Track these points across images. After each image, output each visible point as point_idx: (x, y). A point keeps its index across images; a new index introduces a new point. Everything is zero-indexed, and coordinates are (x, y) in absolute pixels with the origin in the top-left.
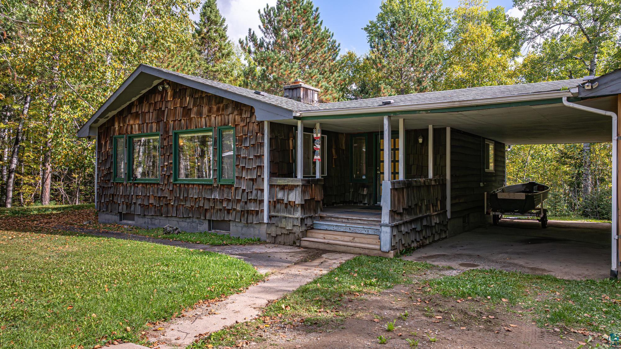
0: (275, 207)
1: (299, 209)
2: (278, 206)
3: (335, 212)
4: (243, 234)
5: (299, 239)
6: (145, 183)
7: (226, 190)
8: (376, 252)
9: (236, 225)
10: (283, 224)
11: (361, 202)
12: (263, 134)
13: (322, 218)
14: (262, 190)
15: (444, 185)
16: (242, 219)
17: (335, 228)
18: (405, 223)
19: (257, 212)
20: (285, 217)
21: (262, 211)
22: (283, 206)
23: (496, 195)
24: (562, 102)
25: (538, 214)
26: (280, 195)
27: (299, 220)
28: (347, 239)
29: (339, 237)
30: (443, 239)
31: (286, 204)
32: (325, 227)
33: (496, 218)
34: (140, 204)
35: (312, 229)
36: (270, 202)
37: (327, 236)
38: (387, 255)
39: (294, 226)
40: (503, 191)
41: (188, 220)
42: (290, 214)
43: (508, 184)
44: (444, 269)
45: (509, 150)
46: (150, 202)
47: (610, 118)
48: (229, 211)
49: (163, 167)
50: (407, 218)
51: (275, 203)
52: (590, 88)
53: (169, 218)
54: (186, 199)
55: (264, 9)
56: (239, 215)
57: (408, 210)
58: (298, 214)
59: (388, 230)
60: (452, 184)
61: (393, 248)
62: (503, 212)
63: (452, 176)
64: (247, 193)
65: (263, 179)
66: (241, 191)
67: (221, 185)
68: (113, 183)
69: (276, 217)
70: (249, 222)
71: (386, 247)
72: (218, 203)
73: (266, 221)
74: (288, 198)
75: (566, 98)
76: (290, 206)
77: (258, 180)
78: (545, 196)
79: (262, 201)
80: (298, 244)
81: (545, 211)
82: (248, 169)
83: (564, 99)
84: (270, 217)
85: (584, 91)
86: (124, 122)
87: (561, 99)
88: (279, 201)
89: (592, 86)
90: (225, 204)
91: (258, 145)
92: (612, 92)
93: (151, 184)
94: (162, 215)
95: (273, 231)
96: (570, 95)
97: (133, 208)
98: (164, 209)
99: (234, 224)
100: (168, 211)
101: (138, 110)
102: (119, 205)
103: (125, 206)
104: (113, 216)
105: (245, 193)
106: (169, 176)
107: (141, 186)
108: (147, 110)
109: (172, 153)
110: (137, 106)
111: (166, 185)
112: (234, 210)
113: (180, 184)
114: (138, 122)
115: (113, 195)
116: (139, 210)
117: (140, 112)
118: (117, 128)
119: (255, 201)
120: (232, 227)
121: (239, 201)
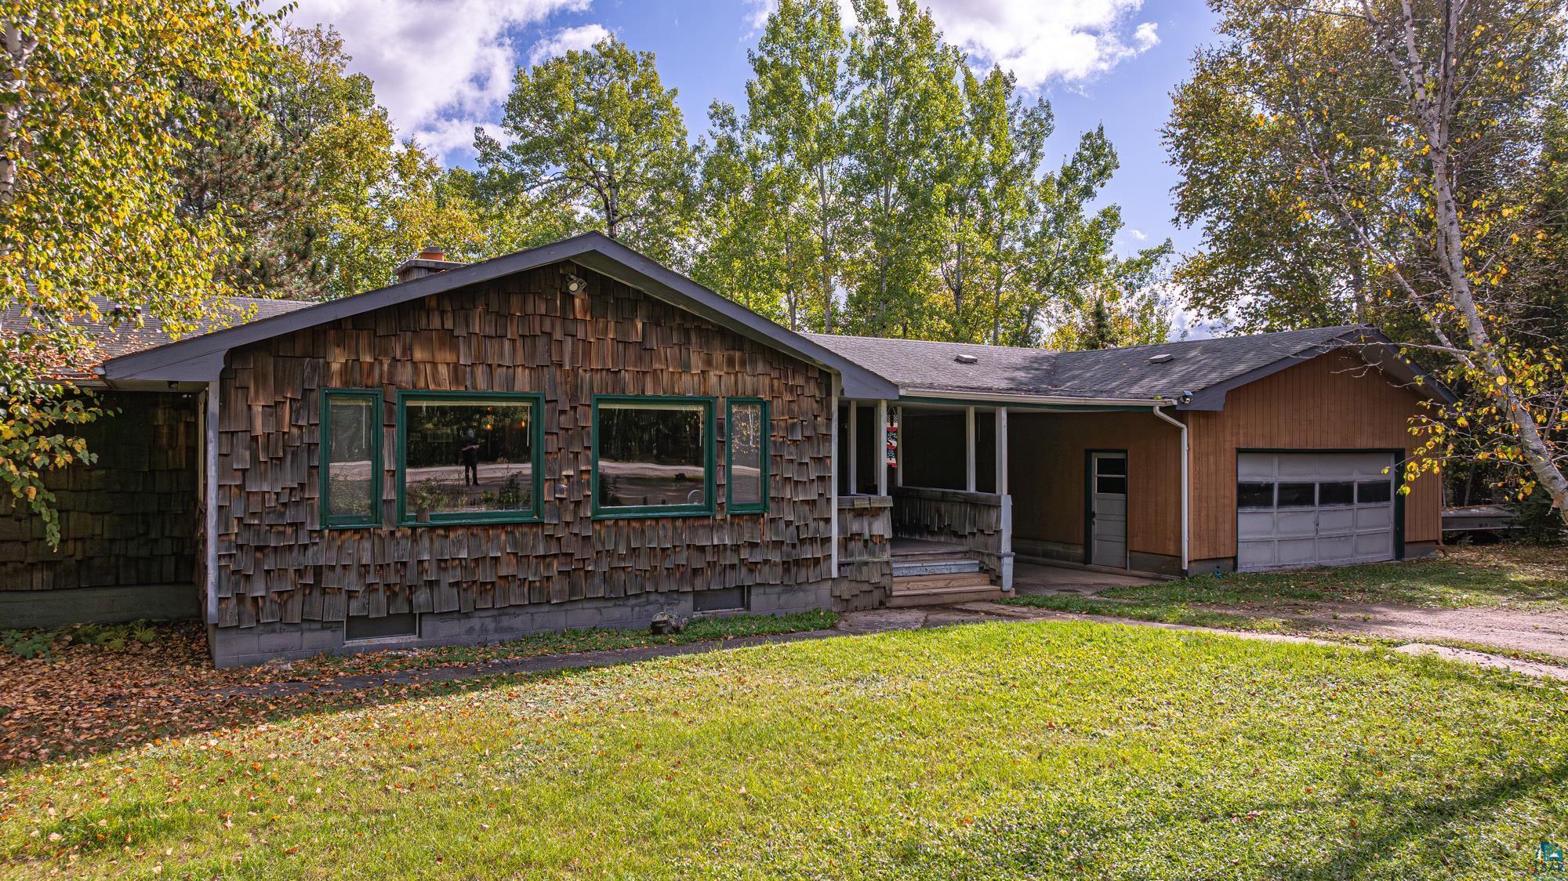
0: (847, 547)
1: (886, 545)
2: (852, 545)
5: (890, 596)
6: (475, 526)
7: (747, 526)
8: (996, 594)
9: (765, 594)
10: (865, 574)
12: (829, 419)
14: (828, 521)
16: (784, 579)
17: (905, 572)
19: (816, 562)
20: (866, 563)
21: (828, 557)
22: (860, 544)
24: (1155, 410)
26: (855, 527)
27: (889, 565)
28: (941, 583)
29: (930, 583)
31: (866, 541)
34: (456, 584)
36: (840, 539)
37: (910, 585)
38: (1010, 594)
39: (882, 576)
42: (874, 556)
47: (1181, 429)
48: (752, 567)
49: (555, 482)
51: (848, 542)
52: (1188, 402)
56: (778, 570)
59: (1010, 560)
64: (798, 527)
65: (829, 500)
66: (782, 525)
67: (734, 516)
68: (320, 532)
69: (850, 564)
70: (799, 581)
71: (1008, 584)
72: (729, 553)
73: (833, 574)
74: (869, 531)
75: (1158, 407)
76: (871, 543)
77: (818, 502)
79: (826, 540)
80: (888, 605)
82: (797, 483)
84: (840, 567)
86: (381, 351)
87: (1155, 407)
88: (853, 537)
90: (745, 554)
91: (818, 439)
93: (503, 527)
94: (547, 602)
95: (846, 590)
96: (1161, 404)
97: (422, 597)
98: (558, 585)
99: (761, 590)
100: (573, 589)
101: (449, 325)
102: (351, 594)
103: (382, 596)
104: (307, 635)
105: (792, 529)
106: (577, 503)
107: (460, 532)
108: (490, 330)
109: (588, 448)
110: (443, 313)
111: (567, 524)
112: (766, 562)
113: (617, 520)
114: (450, 357)
115: (318, 571)
116: (448, 599)
117: (461, 331)
118: (335, 367)
119: (812, 540)
120: (756, 599)
121: (778, 544)
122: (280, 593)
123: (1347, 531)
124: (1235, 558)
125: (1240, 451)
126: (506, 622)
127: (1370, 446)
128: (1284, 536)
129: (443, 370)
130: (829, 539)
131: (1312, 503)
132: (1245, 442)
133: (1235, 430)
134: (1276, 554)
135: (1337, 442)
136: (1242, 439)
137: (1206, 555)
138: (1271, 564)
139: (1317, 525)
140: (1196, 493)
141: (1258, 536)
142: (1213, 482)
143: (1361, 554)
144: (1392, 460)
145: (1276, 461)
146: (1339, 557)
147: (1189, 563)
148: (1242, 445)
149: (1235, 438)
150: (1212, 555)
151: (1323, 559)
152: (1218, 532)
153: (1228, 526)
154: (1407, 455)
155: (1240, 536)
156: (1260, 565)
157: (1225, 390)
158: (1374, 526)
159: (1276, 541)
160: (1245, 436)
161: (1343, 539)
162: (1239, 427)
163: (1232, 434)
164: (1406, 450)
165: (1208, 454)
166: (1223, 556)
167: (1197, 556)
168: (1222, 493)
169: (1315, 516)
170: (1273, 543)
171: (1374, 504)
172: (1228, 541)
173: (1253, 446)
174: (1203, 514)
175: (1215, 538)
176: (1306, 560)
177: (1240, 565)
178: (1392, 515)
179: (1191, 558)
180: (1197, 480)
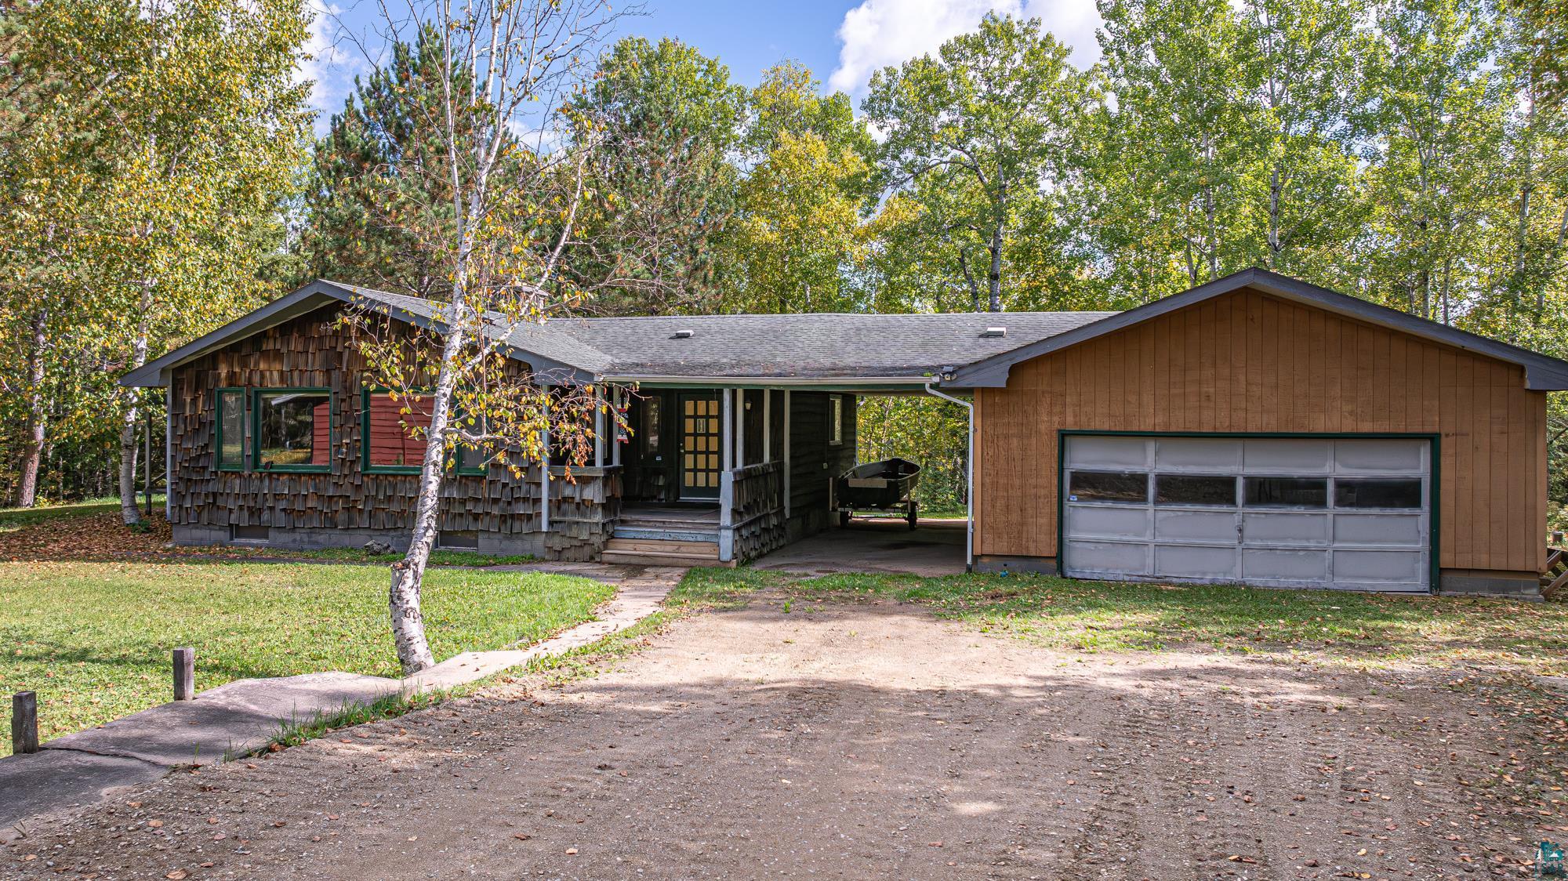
0: (559, 508)
1: (600, 510)
2: (564, 507)
3: (638, 514)
4: (502, 550)
5: (600, 552)
6: (295, 474)
7: (471, 485)
8: (713, 563)
9: (490, 538)
10: (574, 532)
11: (655, 497)
13: (623, 522)
14: (539, 484)
15: (781, 472)
16: (502, 528)
18: (746, 525)
19: (529, 517)
20: (578, 523)
21: (539, 515)
22: (573, 506)
23: (847, 481)
25: (903, 510)
26: (568, 492)
27: (601, 526)
28: (668, 548)
29: (658, 547)
30: (781, 547)
31: (578, 504)
32: (633, 535)
33: (845, 517)
34: (284, 510)
35: (613, 538)
36: (550, 501)
37: (637, 547)
38: (728, 565)
39: (591, 534)
40: (855, 475)
41: (392, 533)
42: (585, 517)
43: (860, 461)
44: (799, 576)
45: (862, 403)
46: (310, 505)
48: (476, 517)
49: (340, 446)
50: (747, 519)
51: (559, 504)
52: (949, 379)
53: (350, 532)
54: (389, 499)
55: (371, 77)
56: (497, 521)
57: (748, 508)
58: (598, 518)
59: (729, 533)
60: (792, 467)
61: (735, 556)
62: (856, 508)
63: (792, 457)
64: (512, 489)
65: (540, 468)
66: (500, 486)
67: (461, 477)
68: (216, 473)
69: (560, 522)
70: (514, 531)
71: (726, 555)
72: (457, 504)
73: (544, 528)
74: (581, 496)
76: (583, 506)
77: (531, 469)
78: (914, 482)
79: (538, 501)
80: (598, 559)
81: (914, 504)
82: (512, 453)
83: (927, 387)
84: (551, 523)
85: (944, 381)
86: (244, 365)
87: (924, 385)
88: (567, 500)
92: (968, 384)
93: (310, 475)
94: (336, 527)
95: (557, 543)
97: (266, 516)
98: (341, 517)
99: (486, 536)
100: (351, 520)
101: (278, 346)
102: (231, 511)
103: (246, 513)
104: (213, 532)
105: (508, 489)
106: (352, 462)
107: (286, 477)
108: (300, 348)
109: (359, 424)
110: (275, 339)
111: (346, 476)
112: (487, 514)
113: (378, 475)
114: (278, 366)
115: (215, 495)
116: (281, 519)
117: (284, 350)
118: (223, 375)
119: (525, 500)
120: (482, 540)
121: (496, 501)
122: (199, 506)
123: (1312, 544)
124: (1060, 559)
125: (1064, 436)
126: (315, 537)
128: (1167, 540)
129: (276, 375)
130: (539, 500)
131: (1232, 502)
132: (1075, 423)
133: (1057, 409)
134: (1150, 561)
135: (1268, 424)
136: (1070, 419)
137: (1004, 551)
138: (1141, 573)
139: (1240, 531)
140: (987, 480)
141: (1116, 537)
142: (1018, 469)
143: (1345, 577)
144: (1422, 450)
145: (1151, 446)
146: (1290, 577)
147: (975, 558)
148: (1070, 426)
149: (1056, 419)
150: (1014, 551)
151: (1254, 576)
152: (1025, 528)
153: (1043, 521)
154: (1445, 443)
155: (1070, 534)
156: (1118, 572)
157: (1010, 364)
158: (1380, 541)
159: (1152, 546)
160: (1075, 416)
161: (1301, 553)
162: (1064, 405)
163: (1050, 413)
164: (1443, 436)
165: (1007, 437)
166: (1034, 554)
167: (988, 550)
168: (1033, 481)
169: (1237, 519)
170: (1146, 548)
171: (1376, 511)
172: (1043, 537)
173: (1092, 428)
174: (1000, 504)
175: (1020, 533)
176: (1215, 573)
177: (1070, 567)
178: (1421, 528)
179: (978, 552)
180: (988, 466)
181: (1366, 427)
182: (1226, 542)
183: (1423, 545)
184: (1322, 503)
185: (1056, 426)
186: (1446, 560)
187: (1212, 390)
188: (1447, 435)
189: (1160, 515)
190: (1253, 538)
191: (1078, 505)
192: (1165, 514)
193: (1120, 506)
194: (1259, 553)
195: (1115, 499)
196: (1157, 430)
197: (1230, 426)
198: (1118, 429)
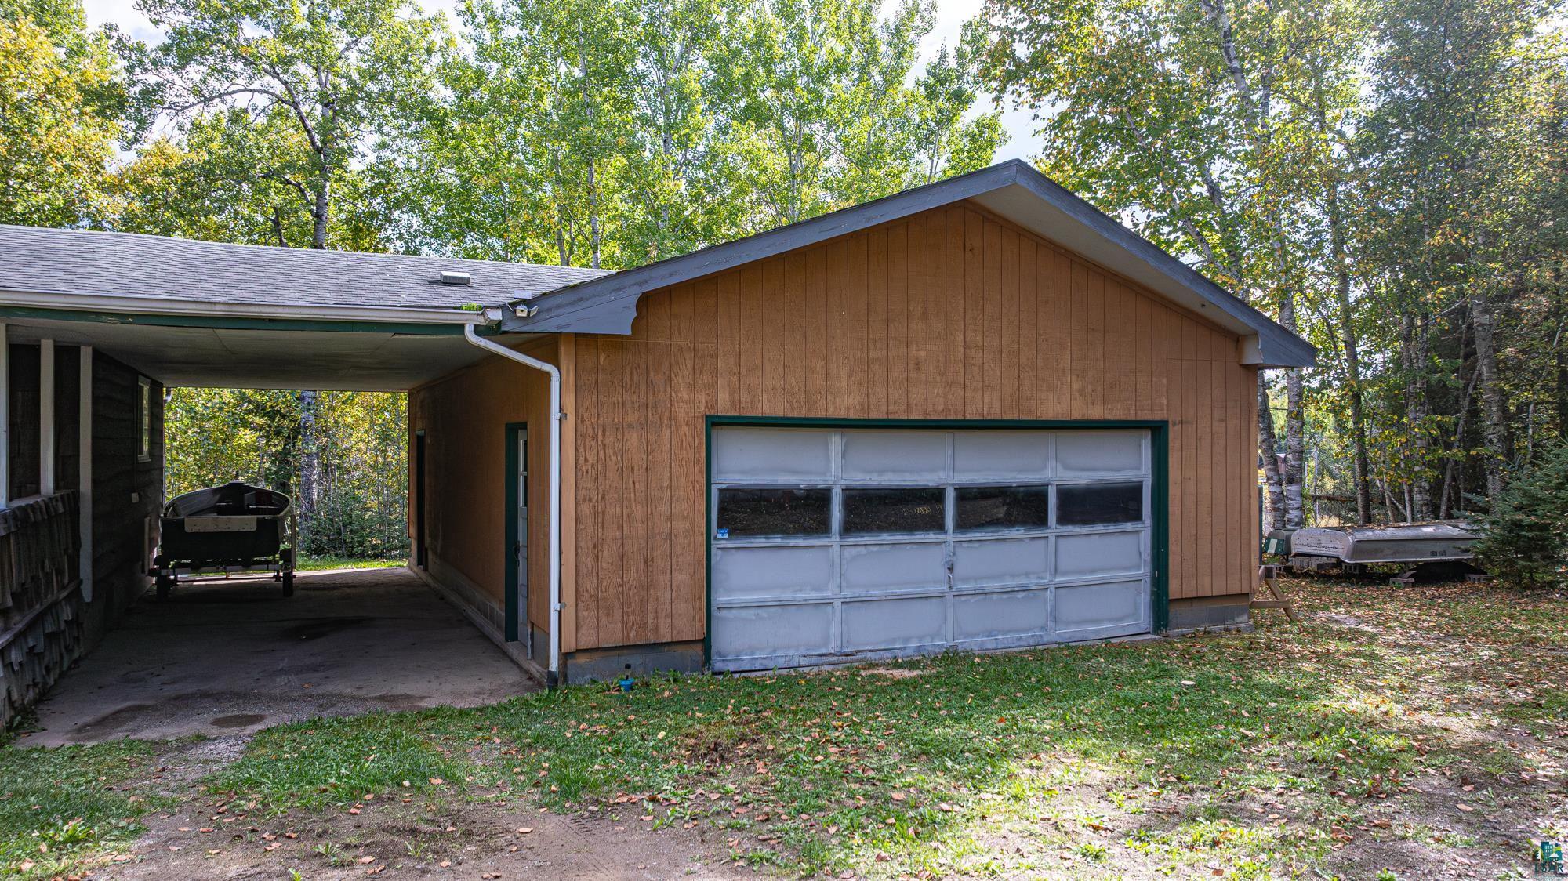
15: (75, 510)
23: (181, 523)
24: (463, 333)
47: (548, 375)
52: (525, 315)
75: (472, 327)
83: (469, 330)
85: (512, 320)
87: (462, 327)
89: (529, 312)
92: (558, 327)
96: (481, 321)
123: (1032, 581)
124: (706, 642)
125: (715, 422)
127: (1077, 415)
128: (858, 592)
131: (940, 527)
132: (733, 405)
133: (706, 378)
134: (836, 629)
135: (990, 407)
136: (723, 398)
137: (617, 639)
138: (824, 651)
139: (951, 569)
140: (586, 509)
141: (787, 596)
142: (640, 486)
143: (1068, 623)
144: (1143, 442)
145: (836, 441)
146: (1009, 631)
147: (565, 656)
148: (724, 409)
149: (702, 397)
150: (634, 638)
151: (968, 636)
152: (652, 592)
153: (682, 577)
154: (1173, 433)
155: (720, 597)
156: (791, 653)
157: (636, 292)
158: (1102, 570)
159: (838, 604)
160: (732, 393)
161: (1020, 595)
162: (715, 373)
163: (693, 387)
164: (1170, 425)
165: (620, 429)
166: (667, 639)
167: (588, 640)
168: (665, 508)
169: (946, 550)
170: (829, 609)
171: (1099, 528)
172: (683, 608)
173: (758, 413)
174: (608, 554)
175: (644, 603)
176: (921, 638)
177: (720, 655)
178: (1142, 549)
179: (570, 645)
180: (588, 483)
181: (1096, 413)
182: (933, 589)
183: (1145, 571)
184: (1041, 521)
185: (703, 410)
186: (1175, 589)
187: (923, 354)
188: (1174, 424)
189: (849, 553)
190: (966, 580)
191: (730, 544)
192: (854, 551)
193: (792, 542)
194: (973, 599)
195: (786, 532)
196: (852, 416)
197: (946, 410)
198: (795, 414)
